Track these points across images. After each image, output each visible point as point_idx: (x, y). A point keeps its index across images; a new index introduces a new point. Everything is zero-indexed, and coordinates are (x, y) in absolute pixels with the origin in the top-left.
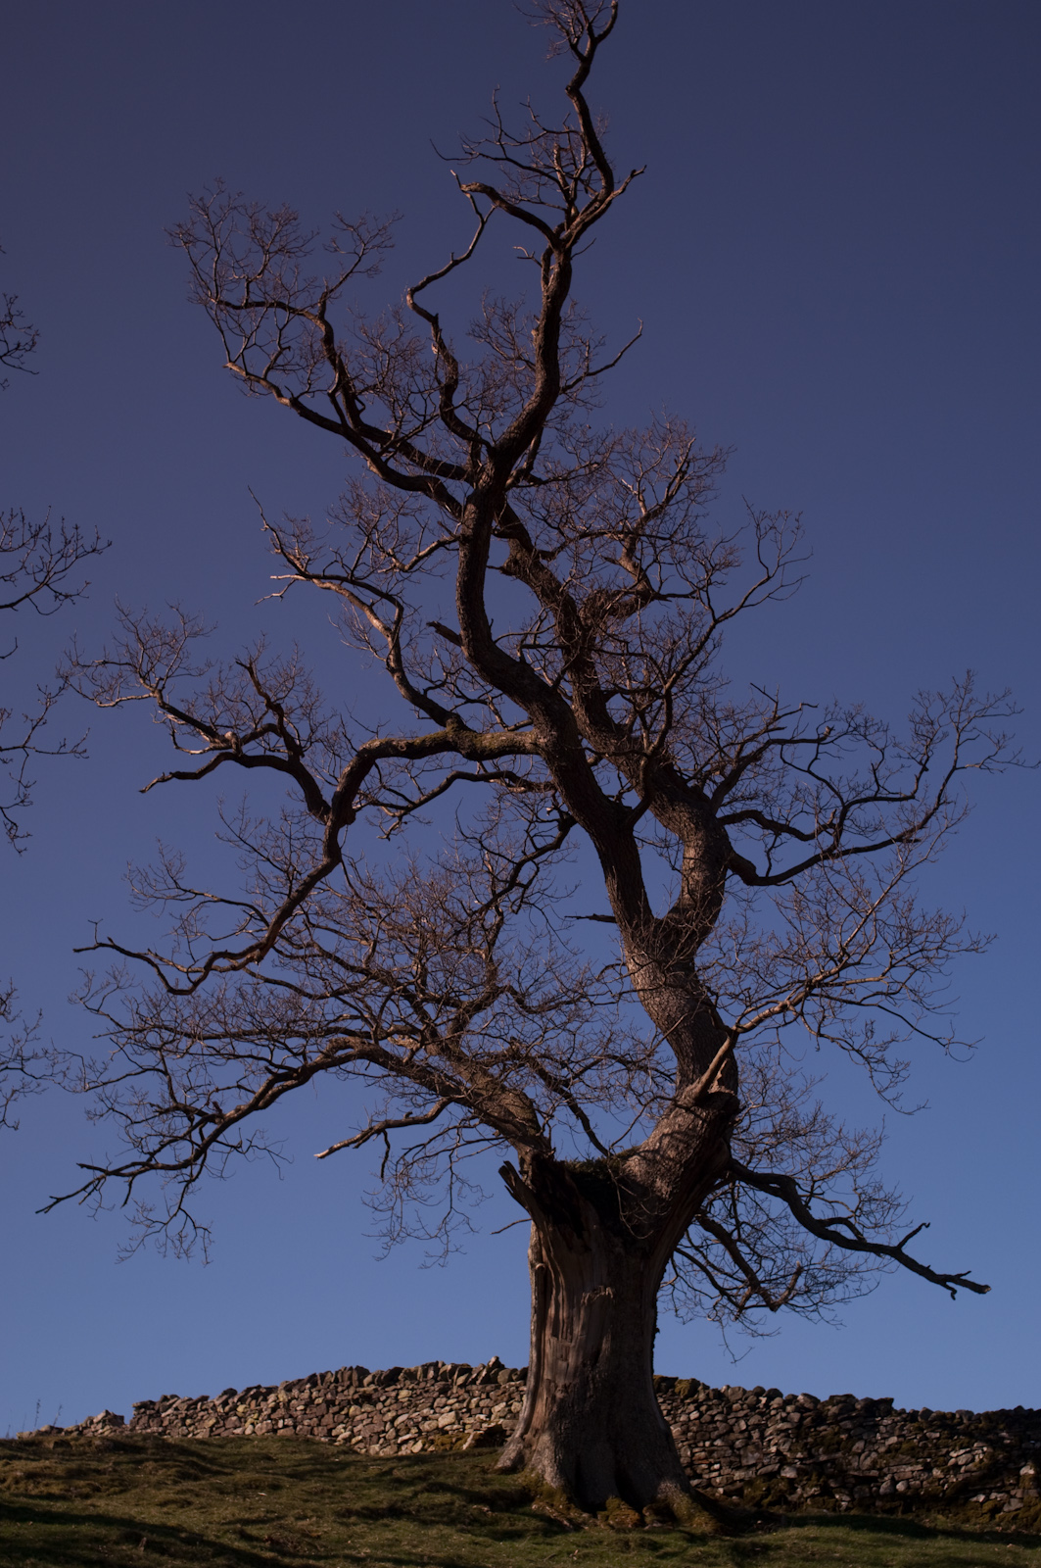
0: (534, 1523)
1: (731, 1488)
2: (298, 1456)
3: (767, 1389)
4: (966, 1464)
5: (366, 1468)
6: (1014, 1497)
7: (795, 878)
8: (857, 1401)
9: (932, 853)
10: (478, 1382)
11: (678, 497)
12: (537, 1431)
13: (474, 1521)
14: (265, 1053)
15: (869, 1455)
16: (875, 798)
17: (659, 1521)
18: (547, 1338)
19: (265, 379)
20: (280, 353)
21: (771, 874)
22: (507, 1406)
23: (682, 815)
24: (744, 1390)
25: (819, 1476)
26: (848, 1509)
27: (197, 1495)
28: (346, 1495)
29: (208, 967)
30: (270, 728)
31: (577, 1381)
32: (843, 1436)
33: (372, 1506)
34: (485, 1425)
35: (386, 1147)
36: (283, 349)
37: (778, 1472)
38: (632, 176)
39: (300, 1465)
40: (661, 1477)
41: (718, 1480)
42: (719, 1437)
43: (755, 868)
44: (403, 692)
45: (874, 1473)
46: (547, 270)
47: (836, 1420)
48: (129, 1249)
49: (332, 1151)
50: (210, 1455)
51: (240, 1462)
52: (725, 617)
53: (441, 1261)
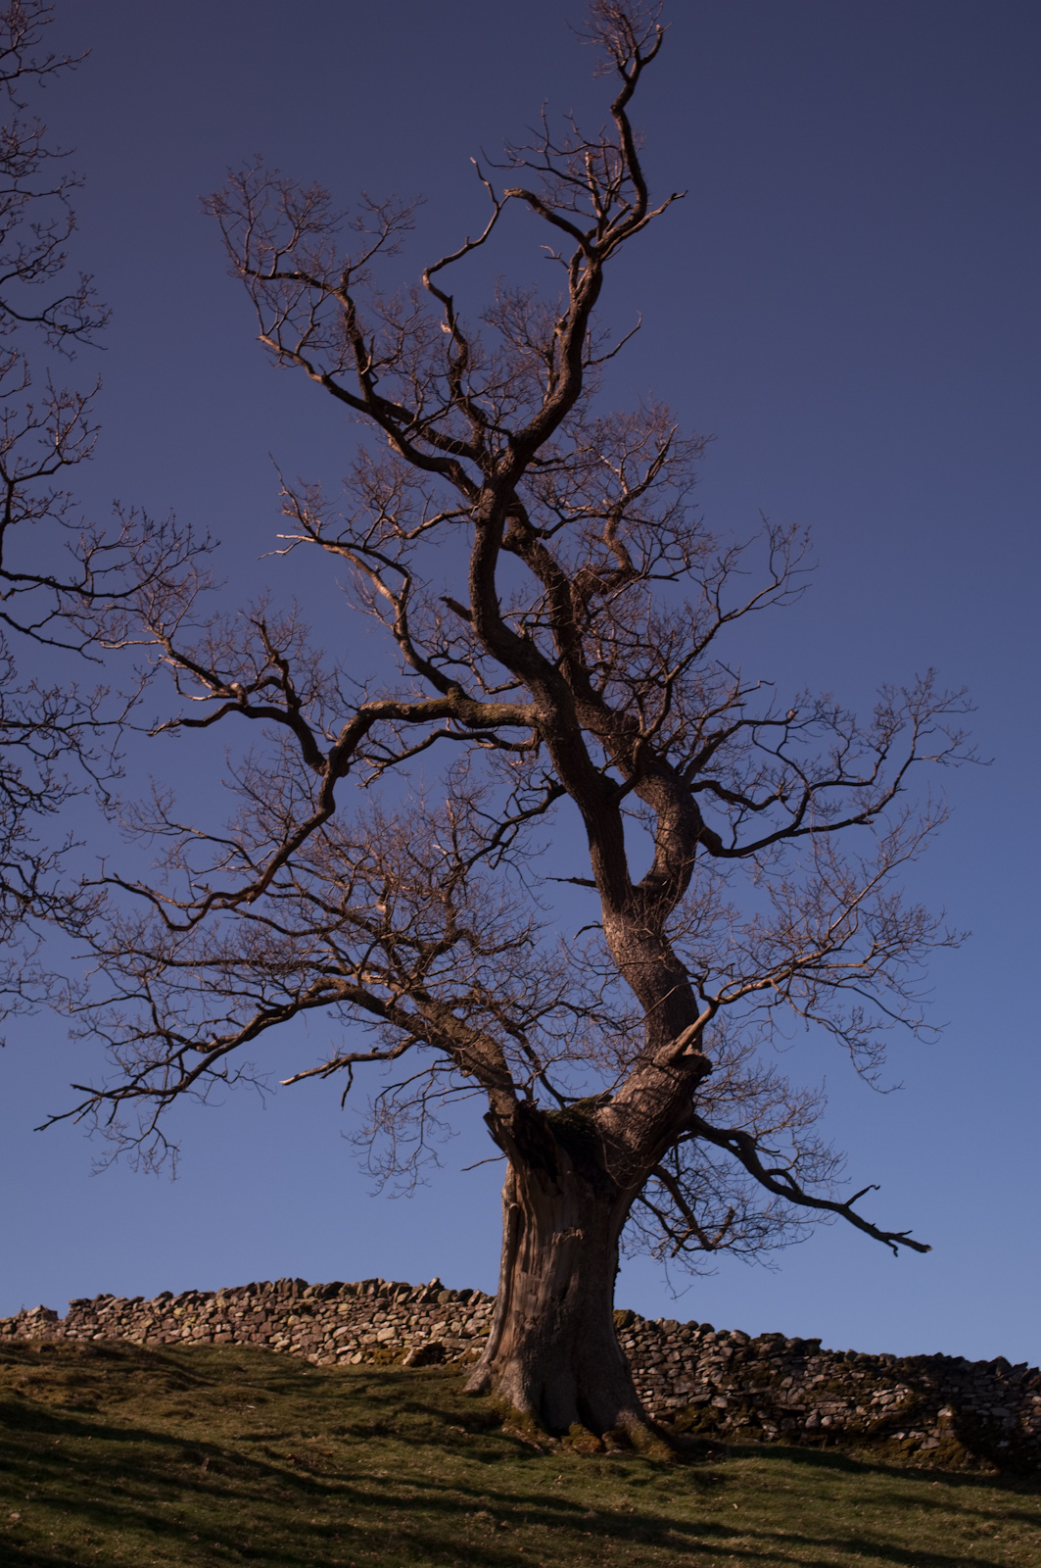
0: (509, 1447)
1: (663, 1413)
2: (266, 1368)
3: (700, 1323)
4: (888, 1404)
5: (339, 1384)
6: (931, 1436)
7: (756, 852)
8: (787, 1340)
9: (914, 852)
10: (418, 1301)
11: (658, 478)
12: (504, 1358)
13: (452, 1442)
14: (257, 991)
15: (796, 1391)
16: (837, 783)
17: (619, 1448)
18: (517, 1273)
19: (298, 355)
20: (312, 330)
21: (736, 848)
22: (447, 1325)
23: (658, 789)
24: (679, 1325)
25: (749, 1407)
26: (774, 1439)
27: (195, 1407)
28: (333, 1412)
29: (206, 906)
30: (272, 680)
31: (545, 1314)
32: (773, 1372)
33: (360, 1423)
34: (424, 1342)
35: (349, 1078)
36: (314, 326)
37: (709, 1401)
38: (673, 199)
39: (273, 1379)
40: (620, 1406)
41: (650, 1405)
42: (653, 1366)
43: (720, 840)
44: (408, 658)
45: (801, 1407)
46: (576, 273)
47: (767, 1356)
48: (103, 1163)
49: (297, 1078)
50: (187, 1365)
51: (215, 1372)
52: (731, 616)
53: (409, 1193)
